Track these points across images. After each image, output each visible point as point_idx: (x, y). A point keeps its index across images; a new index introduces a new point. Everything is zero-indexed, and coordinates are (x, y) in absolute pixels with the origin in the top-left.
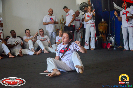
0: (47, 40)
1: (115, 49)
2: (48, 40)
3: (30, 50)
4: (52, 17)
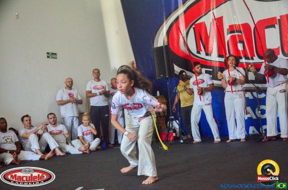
0: (63, 133)
1: (182, 141)
2: (65, 131)
3: (32, 151)
4: (71, 92)
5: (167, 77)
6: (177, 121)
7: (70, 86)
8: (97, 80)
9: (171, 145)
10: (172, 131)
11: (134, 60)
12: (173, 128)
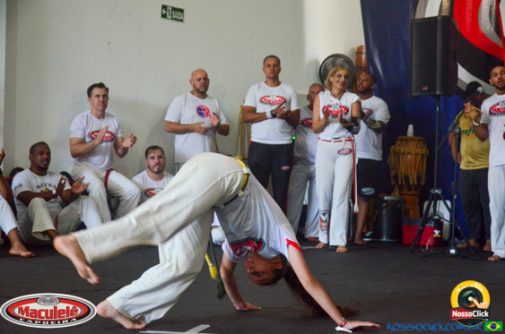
1: (453, 251)
5: (438, 93)
6: (449, 203)
7: (202, 90)
8: (270, 82)
9: (425, 256)
10: (432, 224)
11: (363, 43)
12: (436, 217)
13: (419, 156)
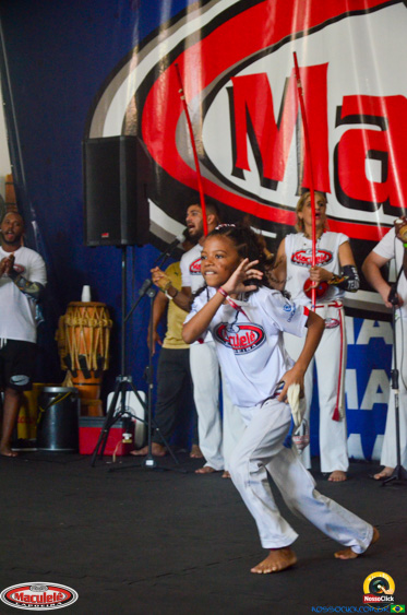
1: (150, 463)
5: (123, 242)
6: (142, 394)
9: (112, 471)
10: (119, 425)
12: (126, 415)
13: (99, 330)
